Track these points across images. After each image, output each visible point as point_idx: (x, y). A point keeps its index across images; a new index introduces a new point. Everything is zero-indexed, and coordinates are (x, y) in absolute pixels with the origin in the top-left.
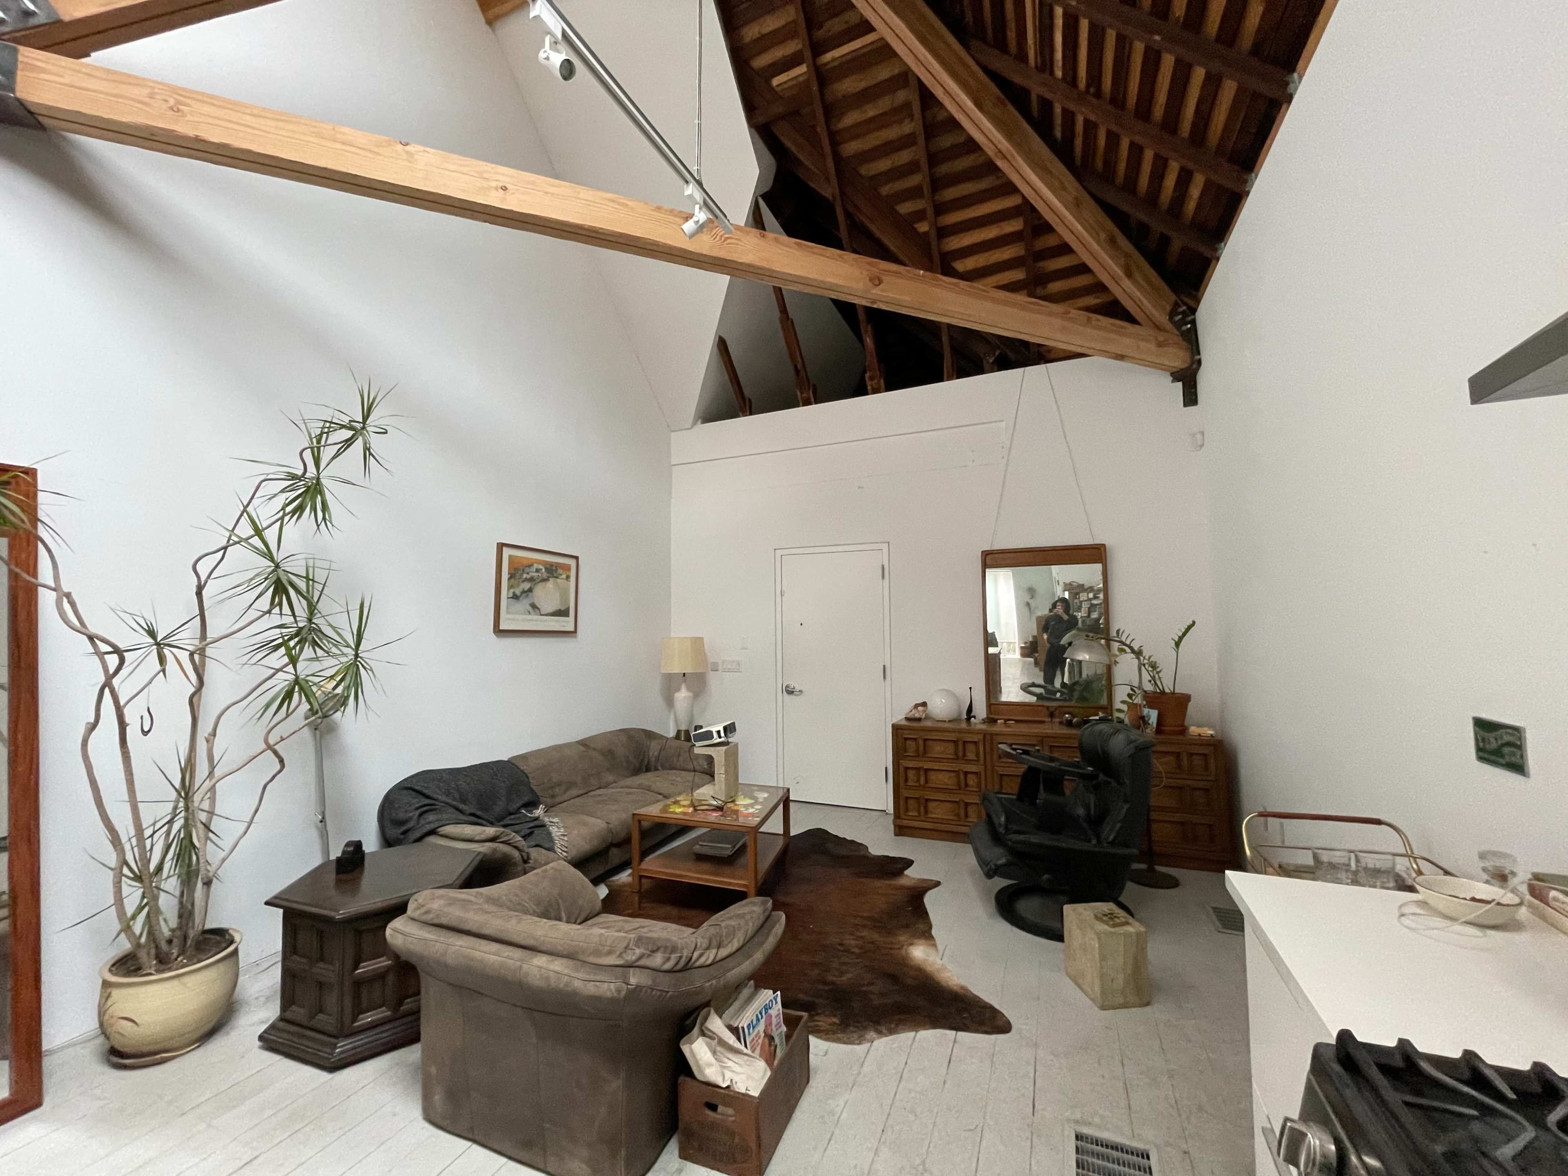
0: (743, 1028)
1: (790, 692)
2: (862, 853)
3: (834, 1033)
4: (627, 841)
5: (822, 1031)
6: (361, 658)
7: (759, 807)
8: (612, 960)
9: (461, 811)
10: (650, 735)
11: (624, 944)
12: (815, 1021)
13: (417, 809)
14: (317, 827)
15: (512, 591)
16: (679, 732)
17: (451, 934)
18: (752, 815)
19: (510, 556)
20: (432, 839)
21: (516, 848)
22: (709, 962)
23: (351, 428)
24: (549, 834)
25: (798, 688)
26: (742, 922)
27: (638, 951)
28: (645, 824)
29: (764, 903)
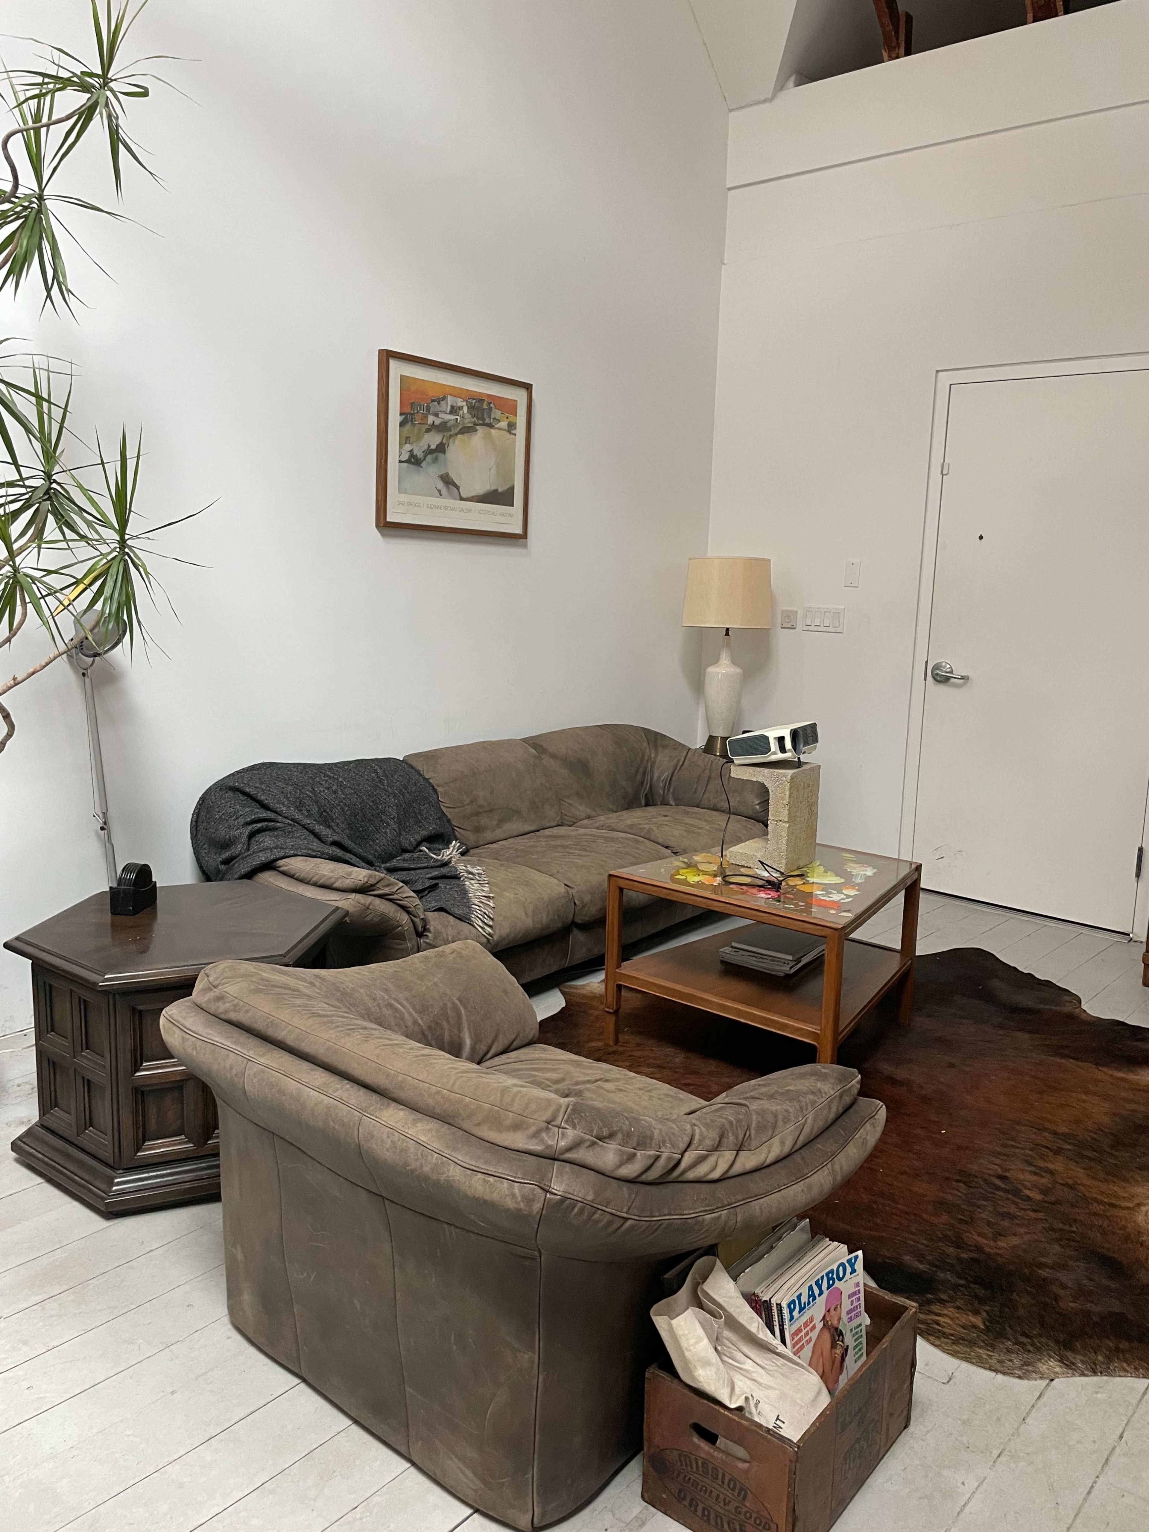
0: (779, 1305)
1: (942, 678)
2: (1067, 1008)
3: (972, 1343)
4: (597, 924)
5: (945, 1335)
6: (130, 547)
7: (852, 892)
8: (519, 1140)
9: (317, 836)
10: (655, 739)
11: (547, 1115)
12: (931, 1312)
13: (248, 824)
14: (98, 836)
15: (408, 447)
16: (711, 739)
17: (253, 1041)
18: (837, 905)
19: (403, 378)
20: (268, 878)
21: (404, 908)
22: (716, 1175)
23: (85, 88)
24: (464, 892)
25: (959, 672)
26: (791, 1108)
27: (571, 1134)
28: (635, 897)
29: (843, 1079)
